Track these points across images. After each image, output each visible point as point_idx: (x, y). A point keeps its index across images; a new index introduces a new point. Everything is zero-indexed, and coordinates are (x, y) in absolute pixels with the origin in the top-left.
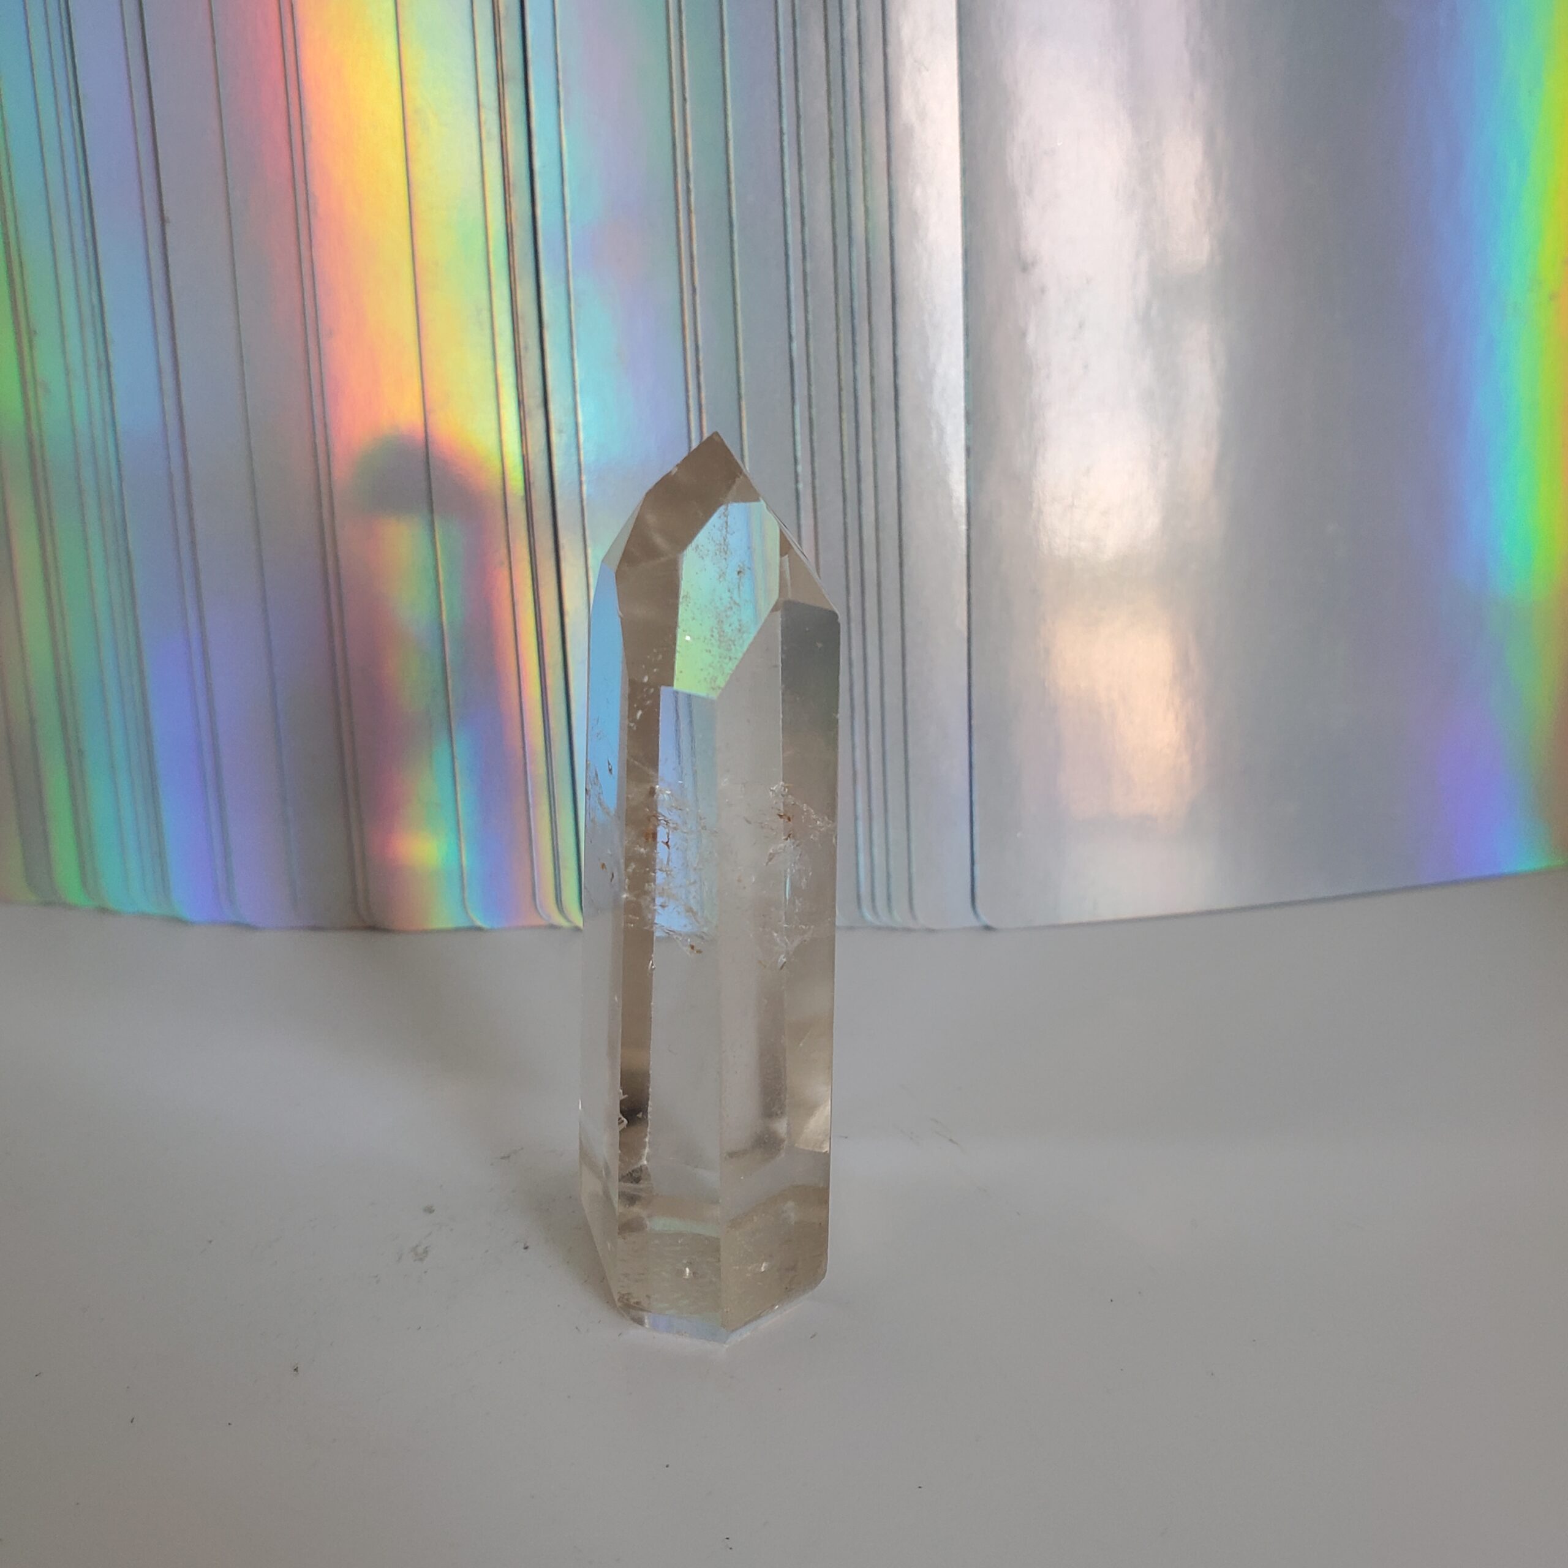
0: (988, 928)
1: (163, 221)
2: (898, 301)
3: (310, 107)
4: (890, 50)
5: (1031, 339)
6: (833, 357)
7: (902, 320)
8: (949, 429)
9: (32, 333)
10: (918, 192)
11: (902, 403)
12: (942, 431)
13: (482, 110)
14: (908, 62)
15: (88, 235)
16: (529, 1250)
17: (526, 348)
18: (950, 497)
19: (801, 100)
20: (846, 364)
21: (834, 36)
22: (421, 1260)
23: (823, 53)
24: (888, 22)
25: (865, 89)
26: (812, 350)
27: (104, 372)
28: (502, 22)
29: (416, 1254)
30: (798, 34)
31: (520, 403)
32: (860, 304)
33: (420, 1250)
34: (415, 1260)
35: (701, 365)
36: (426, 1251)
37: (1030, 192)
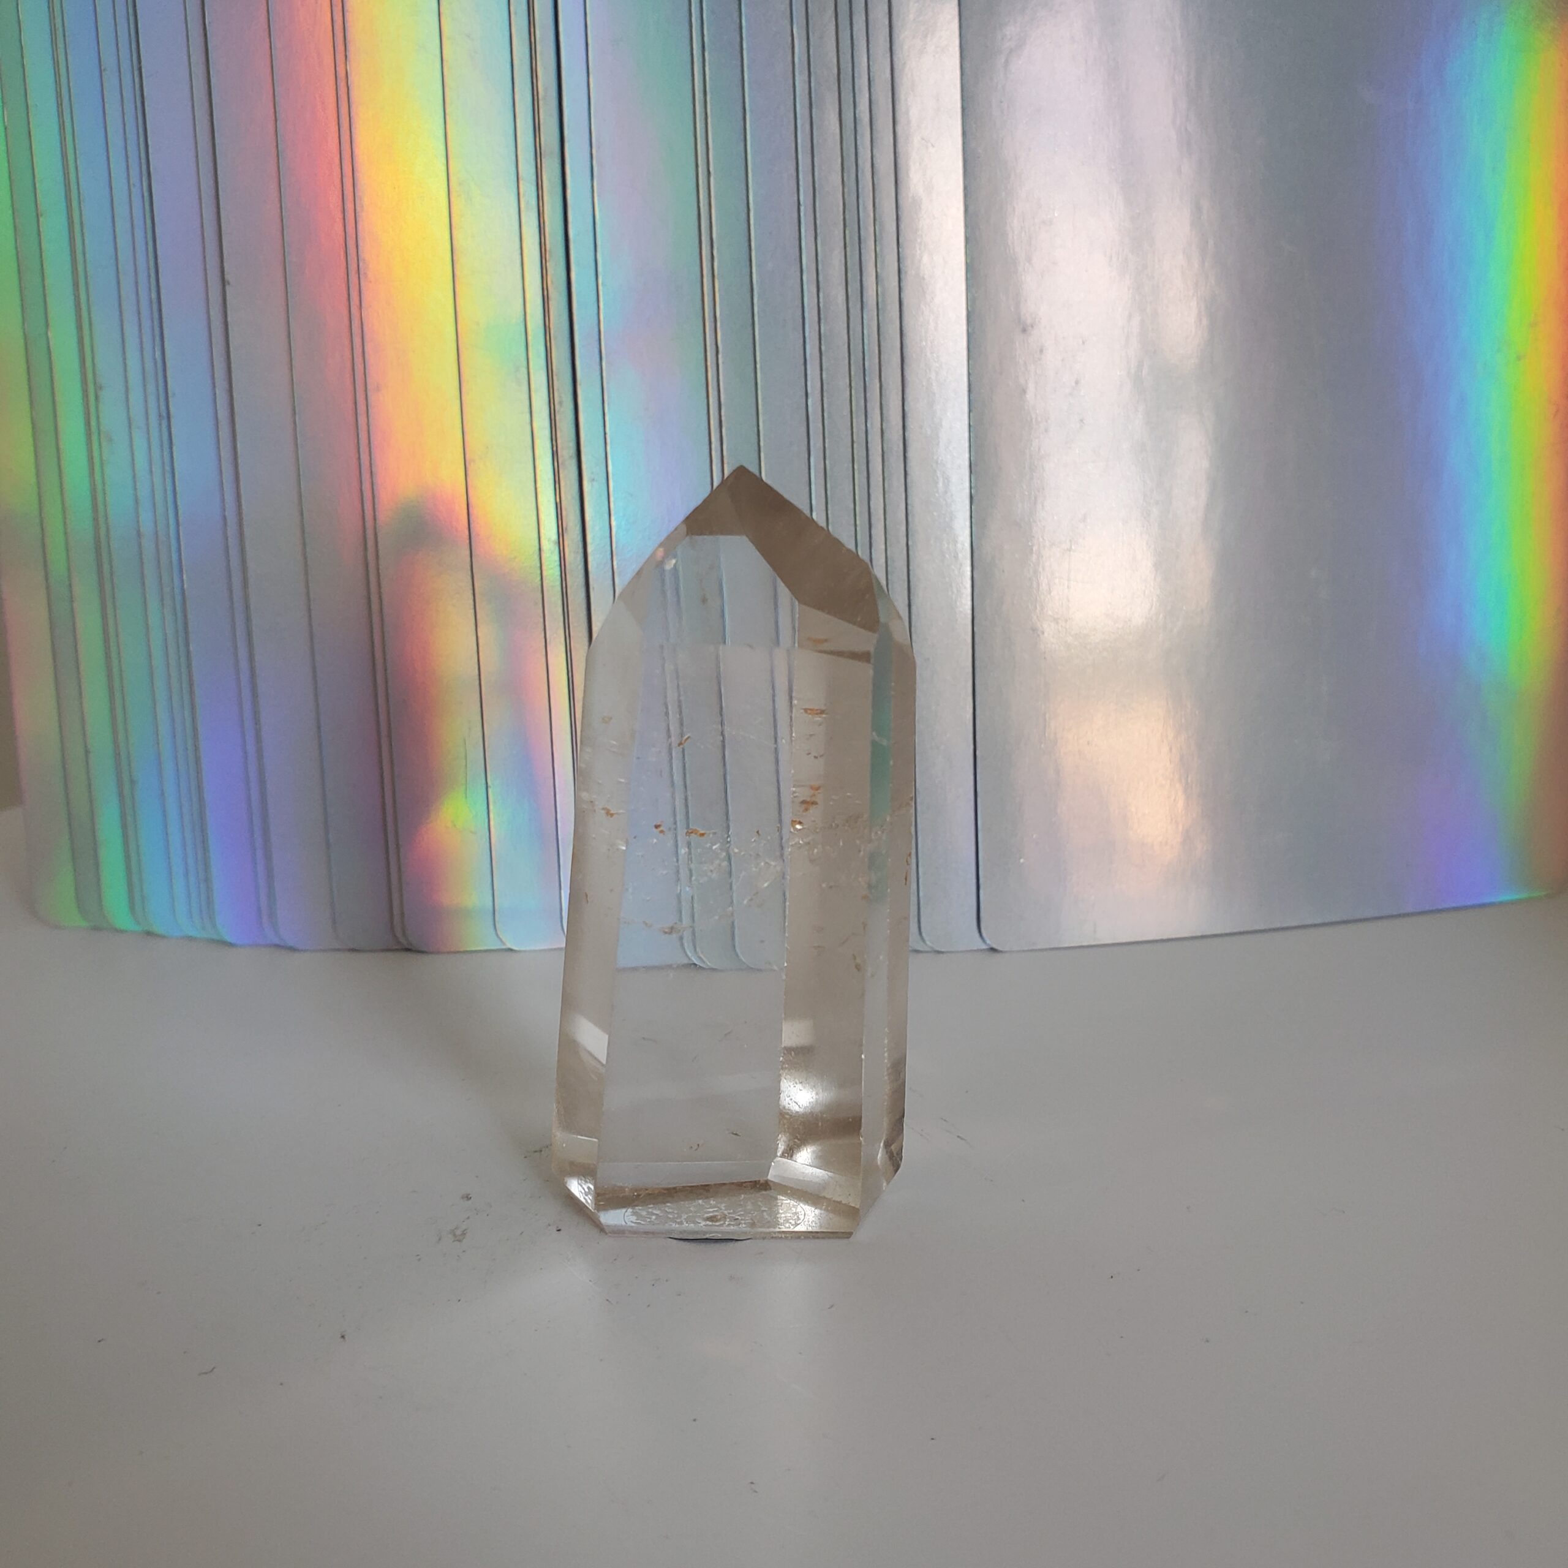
0: (993, 950)
1: (224, 282)
2: (906, 360)
3: (363, 179)
4: (899, 129)
5: (1030, 396)
6: (847, 412)
7: (909, 377)
8: (954, 479)
9: (98, 388)
10: (925, 259)
11: (911, 454)
12: (947, 480)
13: (521, 182)
14: (916, 140)
15: (154, 295)
16: (561, 1232)
17: (561, 403)
18: (955, 542)
19: (816, 174)
20: (859, 420)
21: (848, 116)
22: (460, 1241)
23: (838, 131)
24: (897, 102)
25: (876, 165)
26: (825, 406)
27: (164, 423)
28: (541, 103)
29: (455, 1235)
30: (814, 113)
31: (555, 454)
32: (872, 363)
33: (458, 1232)
34: (454, 1241)
35: (723, 418)
36: (464, 1234)
37: (1029, 260)
